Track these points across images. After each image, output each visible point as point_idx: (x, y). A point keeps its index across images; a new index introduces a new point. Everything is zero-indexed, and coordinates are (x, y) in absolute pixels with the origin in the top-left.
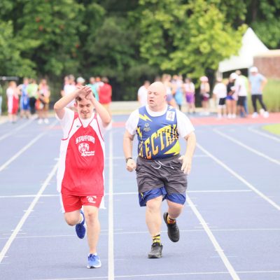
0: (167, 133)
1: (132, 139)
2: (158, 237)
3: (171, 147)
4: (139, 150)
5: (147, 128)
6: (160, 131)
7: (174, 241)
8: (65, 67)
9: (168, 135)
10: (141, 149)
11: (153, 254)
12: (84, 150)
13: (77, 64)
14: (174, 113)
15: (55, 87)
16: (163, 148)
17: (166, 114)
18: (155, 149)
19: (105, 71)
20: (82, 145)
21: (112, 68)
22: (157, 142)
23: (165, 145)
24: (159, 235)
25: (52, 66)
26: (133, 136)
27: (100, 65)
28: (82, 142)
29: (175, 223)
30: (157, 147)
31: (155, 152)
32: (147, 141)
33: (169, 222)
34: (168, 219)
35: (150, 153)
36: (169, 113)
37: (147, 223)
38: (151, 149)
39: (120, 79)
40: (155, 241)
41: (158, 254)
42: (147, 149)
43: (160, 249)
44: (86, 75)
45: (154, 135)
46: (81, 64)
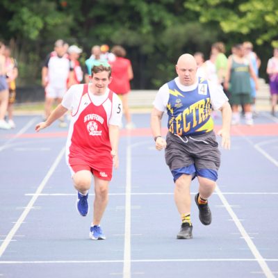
0: (199, 109)
1: (160, 117)
2: (188, 218)
3: (203, 123)
4: (169, 126)
5: (178, 103)
6: (193, 107)
7: (205, 224)
8: (46, 24)
9: (201, 111)
10: (172, 125)
11: (181, 235)
12: (92, 129)
13: (70, 19)
14: (206, 85)
15: (27, 61)
16: (195, 124)
17: (197, 88)
18: (187, 126)
19: (120, 33)
20: (90, 123)
21: (132, 28)
22: (189, 119)
23: (198, 122)
24: (189, 215)
25: (23, 23)
26: (163, 113)
27: (111, 23)
28: (91, 120)
29: (207, 204)
30: (189, 124)
31: (186, 129)
32: (179, 117)
33: (200, 203)
34: (199, 199)
35: (181, 130)
36: (200, 86)
37: (176, 203)
38: (182, 126)
39: (147, 49)
40: (185, 221)
41: (187, 234)
42: (178, 126)
43: (189, 229)
44: (84, 40)
45: (186, 111)
46: (76, 20)
